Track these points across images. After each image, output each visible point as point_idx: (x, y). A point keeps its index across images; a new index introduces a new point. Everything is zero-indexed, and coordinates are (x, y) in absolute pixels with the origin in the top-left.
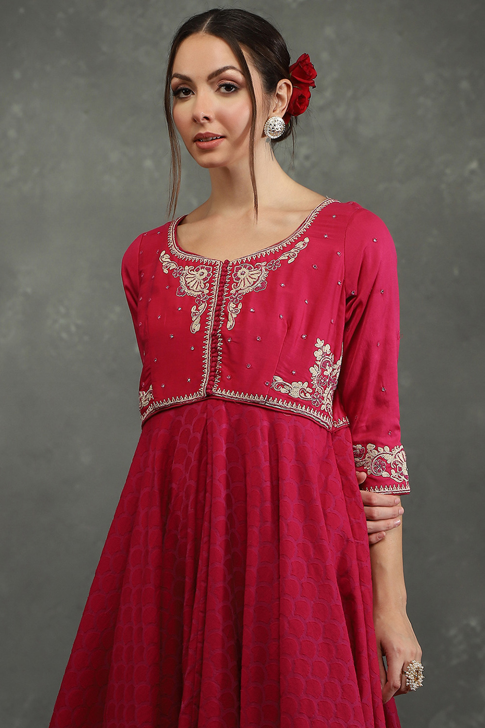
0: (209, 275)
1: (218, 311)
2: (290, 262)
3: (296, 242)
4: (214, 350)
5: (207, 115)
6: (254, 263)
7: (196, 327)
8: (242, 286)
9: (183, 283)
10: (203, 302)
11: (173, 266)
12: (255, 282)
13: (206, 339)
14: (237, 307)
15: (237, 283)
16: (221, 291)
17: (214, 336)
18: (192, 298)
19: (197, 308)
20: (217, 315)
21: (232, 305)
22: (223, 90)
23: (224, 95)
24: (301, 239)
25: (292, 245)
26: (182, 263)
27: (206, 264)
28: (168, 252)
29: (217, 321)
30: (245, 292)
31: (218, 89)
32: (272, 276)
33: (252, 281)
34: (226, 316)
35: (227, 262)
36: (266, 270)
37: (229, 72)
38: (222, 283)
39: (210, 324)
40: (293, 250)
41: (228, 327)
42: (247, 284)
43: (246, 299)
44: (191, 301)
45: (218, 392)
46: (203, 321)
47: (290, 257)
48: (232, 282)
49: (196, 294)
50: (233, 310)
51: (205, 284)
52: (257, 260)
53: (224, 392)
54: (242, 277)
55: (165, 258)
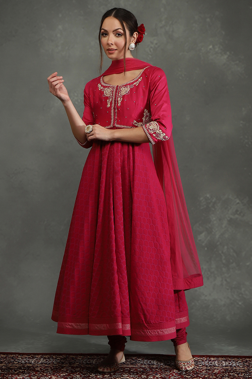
0: (112, 90)
1: (115, 101)
2: (136, 85)
3: (138, 79)
4: (114, 113)
5: (112, 43)
6: (126, 86)
7: (109, 106)
8: (122, 93)
9: (105, 93)
10: (111, 98)
11: (102, 88)
12: (126, 92)
13: (112, 109)
14: (121, 99)
16: (116, 94)
17: (114, 108)
18: (107, 97)
19: (109, 100)
20: (115, 102)
21: (119, 99)
22: (117, 35)
23: (117, 37)
24: (140, 78)
25: (137, 80)
26: (105, 87)
27: (112, 87)
28: (101, 84)
29: (115, 103)
30: (123, 95)
31: (116, 35)
32: (131, 90)
33: (125, 91)
34: (118, 102)
35: (118, 86)
36: (129, 88)
37: (120, 30)
38: (116, 92)
39: (113, 105)
40: (137, 82)
41: (119, 105)
42: (124, 92)
43: (124, 97)
44: (107, 98)
46: (111, 104)
47: (137, 84)
48: (119, 92)
49: (108, 96)
50: (120, 100)
51: (111, 93)
52: (127, 85)
53: (118, 126)
54: (122, 90)
55: (99, 86)
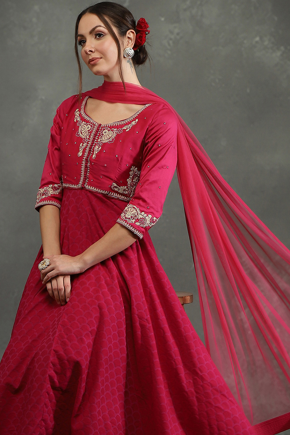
0: (91, 129)
1: (90, 148)
2: (127, 131)
3: (133, 121)
4: (86, 167)
6: (111, 128)
7: (80, 154)
8: (103, 139)
9: (80, 130)
10: (86, 142)
11: (79, 119)
12: (109, 138)
13: (83, 161)
14: (99, 148)
15: (102, 137)
16: (94, 139)
17: (86, 160)
18: (81, 139)
19: (83, 144)
20: (90, 151)
21: (97, 147)
24: (134, 120)
25: (130, 123)
26: (83, 119)
27: (91, 123)
28: (80, 111)
29: (89, 153)
30: (104, 142)
32: (118, 136)
33: (108, 137)
34: (93, 151)
35: (100, 125)
36: (116, 133)
38: (95, 135)
39: (86, 154)
40: (130, 125)
41: (93, 157)
42: (106, 138)
43: (104, 145)
45: (87, 187)
46: (84, 152)
47: (127, 128)
48: (99, 135)
49: (84, 137)
50: (97, 149)
51: (88, 133)
52: (113, 127)
53: (89, 187)
54: (104, 134)
55: (77, 113)
